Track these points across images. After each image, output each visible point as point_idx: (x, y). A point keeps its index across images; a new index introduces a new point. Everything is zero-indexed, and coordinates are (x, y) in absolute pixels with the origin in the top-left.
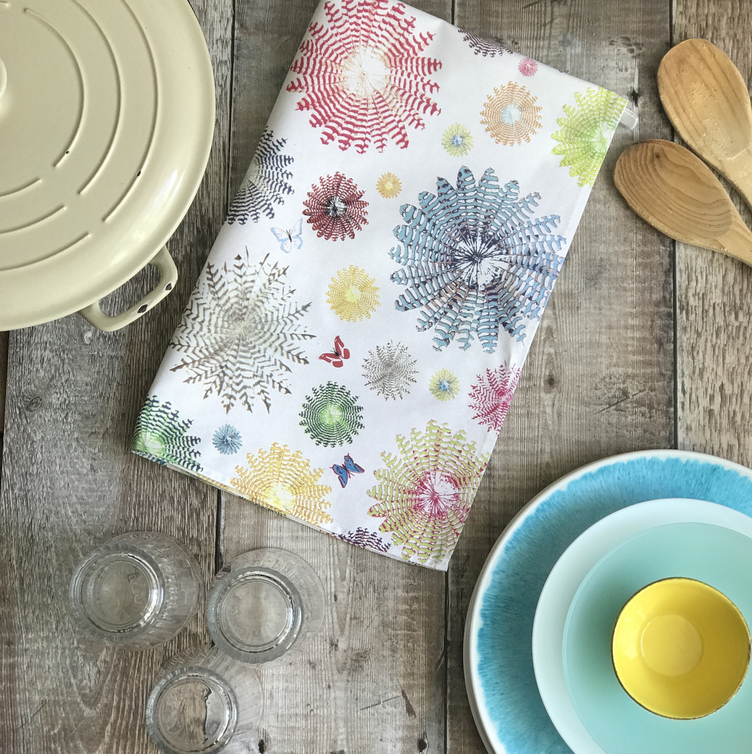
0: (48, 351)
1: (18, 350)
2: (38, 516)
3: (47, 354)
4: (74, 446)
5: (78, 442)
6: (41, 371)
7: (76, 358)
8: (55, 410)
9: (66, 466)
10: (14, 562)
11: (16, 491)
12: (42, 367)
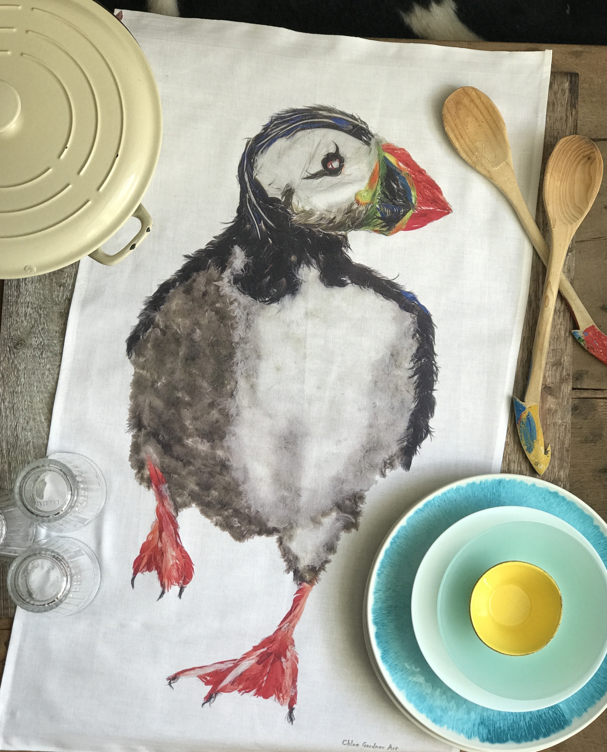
0: (29, 309)
1: (9, 307)
2: (21, 421)
3: (29, 310)
4: (46, 374)
5: (49, 371)
6: (25, 322)
7: (50, 313)
8: (34, 349)
9: (41, 387)
10: (5, 452)
11: (6, 404)
12: (25, 319)
